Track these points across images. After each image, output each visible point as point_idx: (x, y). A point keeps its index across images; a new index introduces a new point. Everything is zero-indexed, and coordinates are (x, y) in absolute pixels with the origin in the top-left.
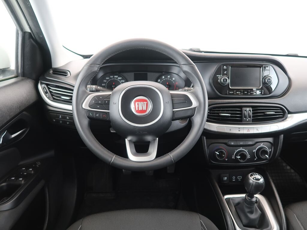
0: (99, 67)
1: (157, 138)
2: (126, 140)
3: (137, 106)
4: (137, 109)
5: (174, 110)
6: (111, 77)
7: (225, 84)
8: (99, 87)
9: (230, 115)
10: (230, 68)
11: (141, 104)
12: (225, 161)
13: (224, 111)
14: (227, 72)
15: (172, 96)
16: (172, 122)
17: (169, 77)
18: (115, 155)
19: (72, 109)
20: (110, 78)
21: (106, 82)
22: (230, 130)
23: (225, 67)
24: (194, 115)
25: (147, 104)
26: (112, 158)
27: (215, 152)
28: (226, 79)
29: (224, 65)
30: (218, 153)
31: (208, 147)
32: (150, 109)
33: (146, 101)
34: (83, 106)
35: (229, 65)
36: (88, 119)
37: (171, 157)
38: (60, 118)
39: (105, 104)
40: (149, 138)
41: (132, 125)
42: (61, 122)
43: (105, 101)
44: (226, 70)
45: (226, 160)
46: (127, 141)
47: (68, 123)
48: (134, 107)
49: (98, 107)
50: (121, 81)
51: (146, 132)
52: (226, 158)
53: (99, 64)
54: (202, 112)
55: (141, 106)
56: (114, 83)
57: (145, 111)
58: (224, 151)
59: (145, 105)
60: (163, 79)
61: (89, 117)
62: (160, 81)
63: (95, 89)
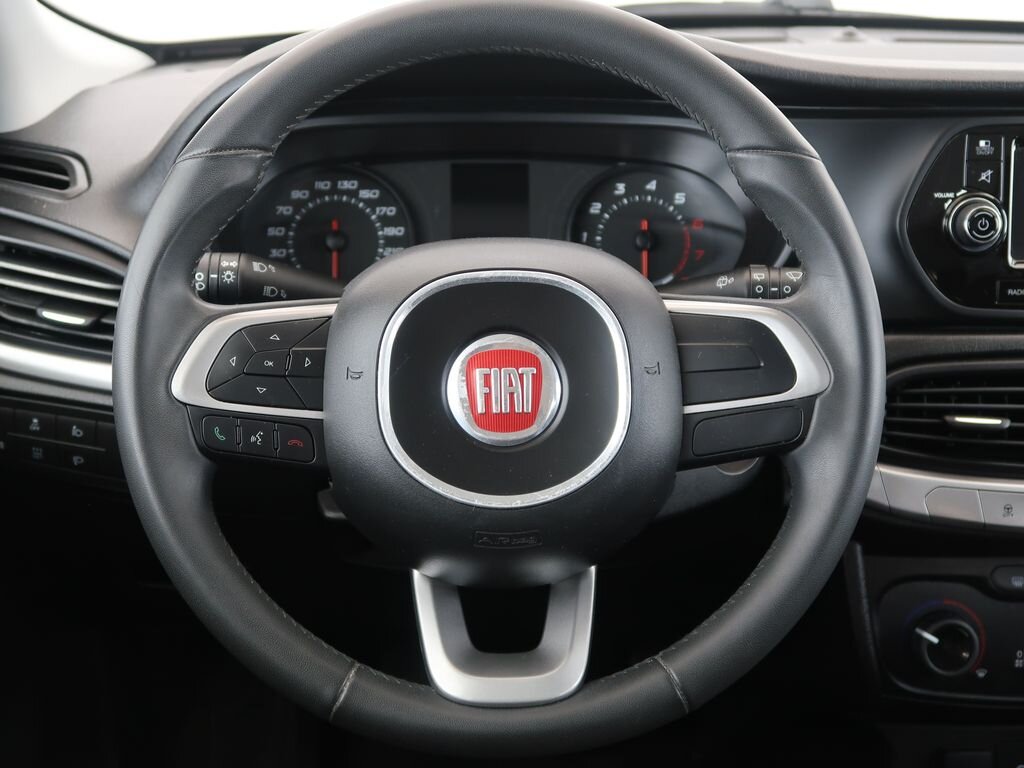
0: (263, 159)
1: (593, 569)
2: (416, 573)
3: (480, 391)
4: (481, 409)
5: (691, 409)
6: (322, 185)
7: (978, 245)
8: (257, 266)
9: (1007, 424)
10: (1014, 148)
11: (500, 376)
12: (970, 682)
13: (972, 398)
14: (995, 177)
15: (682, 329)
16: (678, 474)
17: (652, 186)
18: (358, 665)
19: (109, 386)
20: (317, 194)
21: (291, 218)
22: (1008, 509)
23: (982, 143)
24: (802, 440)
25: (537, 380)
26: (340, 683)
27: (918, 630)
28: (986, 217)
29: (976, 134)
30: (934, 634)
31: (876, 600)
32: (554, 404)
33: (531, 360)
34: (177, 388)
35: (1010, 132)
36: (203, 460)
37: (669, 678)
38: (34, 433)
39: (299, 373)
40: (547, 569)
41: (452, 500)
42: (37, 453)
43: (300, 357)
44: (991, 161)
45: (981, 674)
46: (420, 582)
47: (76, 460)
48: (465, 394)
49: (261, 390)
50: (374, 212)
51: (532, 541)
52: (982, 666)
53: (264, 143)
54: (850, 425)
55: (506, 389)
56: (335, 225)
57: (527, 419)
58: (967, 626)
59: (528, 382)
60: (620, 197)
61: (207, 450)
62: (603, 211)
63: (236, 274)
